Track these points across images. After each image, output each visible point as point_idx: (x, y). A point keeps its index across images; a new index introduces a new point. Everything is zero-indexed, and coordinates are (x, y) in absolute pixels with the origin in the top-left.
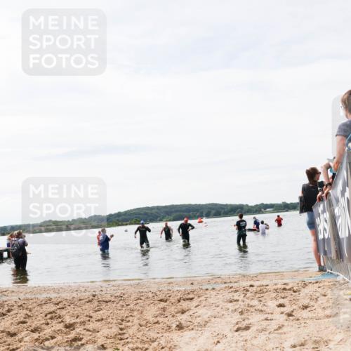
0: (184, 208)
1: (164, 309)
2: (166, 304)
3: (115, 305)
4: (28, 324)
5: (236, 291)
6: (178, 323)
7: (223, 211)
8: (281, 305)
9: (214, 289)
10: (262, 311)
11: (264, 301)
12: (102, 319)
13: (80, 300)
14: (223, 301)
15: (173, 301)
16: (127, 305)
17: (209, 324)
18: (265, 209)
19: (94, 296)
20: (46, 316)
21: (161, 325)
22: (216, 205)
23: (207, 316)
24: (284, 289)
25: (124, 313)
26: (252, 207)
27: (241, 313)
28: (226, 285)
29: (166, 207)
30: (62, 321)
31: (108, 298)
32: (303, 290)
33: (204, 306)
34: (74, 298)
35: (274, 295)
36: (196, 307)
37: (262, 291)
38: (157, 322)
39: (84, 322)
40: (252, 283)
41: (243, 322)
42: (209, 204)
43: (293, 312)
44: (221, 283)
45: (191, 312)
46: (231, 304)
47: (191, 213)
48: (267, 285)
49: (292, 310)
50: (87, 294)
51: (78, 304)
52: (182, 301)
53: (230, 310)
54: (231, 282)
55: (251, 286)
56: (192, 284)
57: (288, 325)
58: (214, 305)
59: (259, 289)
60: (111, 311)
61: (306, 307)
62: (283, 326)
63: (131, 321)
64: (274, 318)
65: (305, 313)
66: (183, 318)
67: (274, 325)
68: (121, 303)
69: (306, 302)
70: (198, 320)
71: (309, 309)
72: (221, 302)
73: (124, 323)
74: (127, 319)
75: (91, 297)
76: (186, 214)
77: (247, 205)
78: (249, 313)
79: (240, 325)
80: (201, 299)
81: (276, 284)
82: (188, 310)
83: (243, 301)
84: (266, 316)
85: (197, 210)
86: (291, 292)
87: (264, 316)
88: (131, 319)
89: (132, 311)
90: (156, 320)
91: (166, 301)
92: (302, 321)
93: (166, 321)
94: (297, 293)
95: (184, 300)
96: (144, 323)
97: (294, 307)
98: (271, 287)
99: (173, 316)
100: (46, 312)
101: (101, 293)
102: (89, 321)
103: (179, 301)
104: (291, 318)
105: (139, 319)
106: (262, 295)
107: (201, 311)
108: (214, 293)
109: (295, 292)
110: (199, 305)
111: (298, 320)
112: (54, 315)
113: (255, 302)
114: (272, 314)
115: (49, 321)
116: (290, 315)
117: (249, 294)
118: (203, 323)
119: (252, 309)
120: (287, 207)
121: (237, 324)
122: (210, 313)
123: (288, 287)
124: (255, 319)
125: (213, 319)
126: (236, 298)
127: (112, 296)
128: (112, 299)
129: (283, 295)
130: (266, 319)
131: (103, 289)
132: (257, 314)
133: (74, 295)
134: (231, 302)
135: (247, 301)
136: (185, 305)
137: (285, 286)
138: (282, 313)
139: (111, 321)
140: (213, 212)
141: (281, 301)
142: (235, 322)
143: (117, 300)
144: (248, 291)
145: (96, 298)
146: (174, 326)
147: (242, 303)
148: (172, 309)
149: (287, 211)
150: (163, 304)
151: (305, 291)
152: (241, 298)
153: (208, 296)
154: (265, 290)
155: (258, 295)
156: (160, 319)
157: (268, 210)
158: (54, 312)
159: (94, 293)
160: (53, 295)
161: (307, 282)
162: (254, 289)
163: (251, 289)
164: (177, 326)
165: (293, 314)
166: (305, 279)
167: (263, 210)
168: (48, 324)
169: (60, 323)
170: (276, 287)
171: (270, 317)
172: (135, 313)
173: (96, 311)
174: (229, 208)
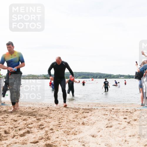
0: (87, 74)
1: (77, 116)
2: (77, 113)
3: (56, 112)
4: (22, 117)
5: (107, 111)
6: (83, 122)
7: (103, 76)
8: (125, 118)
9: (97, 109)
10: (117, 120)
11: (118, 116)
12: (52, 118)
13: (42, 109)
14: (101, 114)
15: (80, 112)
16: (62, 113)
17: (95, 124)
18: (120, 77)
19: (48, 108)
20: (29, 114)
21: (76, 122)
22: (100, 73)
23: (94, 120)
24: (127, 112)
25: (60, 116)
26: (115, 75)
27: (109, 120)
28: (103, 108)
29: (79, 73)
30: (35, 117)
31: (54, 109)
32: (134, 113)
33: (93, 116)
34: (40, 108)
35: (122, 114)
36: (90, 116)
37: (117, 111)
38: (74, 121)
39: (44, 118)
40: (113, 108)
41: (109, 124)
42: (97, 73)
43: (130, 121)
44: (100, 107)
45: (88, 118)
46: (105, 116)
47: (89, 76)
48: (120, 109)
49: (130, 120)
50: (45, 106)
51: (42, 110)
52: (84, 113)
53: (104, 118)
54: (104, 107)
55: (113, 109)
56: (88, 106)
57: (128, 127)
58: (97, 116)
59: (116, 110)
60: (55, 114)
61: (135, 120)
62: (126, 127)
63: (63, 119)
64: (122, 123)
65: (135, 123)
66: (85, 120)
67: (122, 126)
68: (59, 111)
69: (136, 118)
70: (91, 121)
71: (137, 121)
72: (100, 115)
73: (60, 120)
74: (62, 119)
75: (47, 108)
76: (87, 76)
77: (113, 75)
78: (112, 120)
79: (108, 125)
80: (92, 113)
81: (123, 109)
82: (86, 117)
83: (110, 115)
84: (119, 122)
85: (92, 75)
86: (130, 113)
87: (118, 122)
88: (63, 118)
89: (64, 115)
90: (73, 120)
91: (78, 112)
92: (134, 126)
93: (78, 121)
94: (132, 114)
95: (85, 112)
96: (68, 121)
97: (131, 119)
98: (121, 110)
99: (81, 119)
100: (29, 113)
101: (51, 106)
102: (46, 118)
103: (83, 113)
104: (129, 124)
105: (66, 119)
106: (117, 113)
107: (92, 118)
108: (97, 110)
109: (131, 113)
110: (91, 115)
111: (132, 125)
112: (32, 114)
113: (114, 116)
114: (121, 121)
115: (30, 117)
116: (129, 123)
117: (112, 112)
118: (93, 123)
119: (113, 119)
120: (130, 77)
121: (107, 124)
122: (96, 119)
123: (128, 111)
124: (114, 123)
125: (97, 122)
126: (107, 113)
127: (55, 108)
128: (56, 109)
129: (126, 114)
130: (119, 124)
131: (52, 105)
132: (115, 121)
133: (40, 106)
134: (105, 115)
135: (111, 115)
136: (85, 114)
137: (127, 110)
138: (126, 122)
139: (55, 119)
140: (99, 76)
141: (125, 117)
142: (106, 123)
143: (57, 110)
144: (111, 111)
145: (49, 108)
146: (81, 123)
147: (109, 116)
148: (80, 116)
149: (130, 78)
150: (76, 114)
151: (135, 113)
152: (109, 114)
153: (95, 111)
154: (119, 111)
155: (116, 113)
156: (75, 120)
157: (121, 77)
158: (32, 113)
159: (48, 106)
160: (31, 106)
161: (136, 109)
162: (114, 110)
163: (113, 110)
164: (82, 123)
165: (130, 122)
166: (136, 108)
167: (119, 77)
168: (30, 118)
169: (35, 118)
170: (123, 110)
171: (120, 123)
172: (65, 116)
173: (49, 114)
174: (105, 75)
